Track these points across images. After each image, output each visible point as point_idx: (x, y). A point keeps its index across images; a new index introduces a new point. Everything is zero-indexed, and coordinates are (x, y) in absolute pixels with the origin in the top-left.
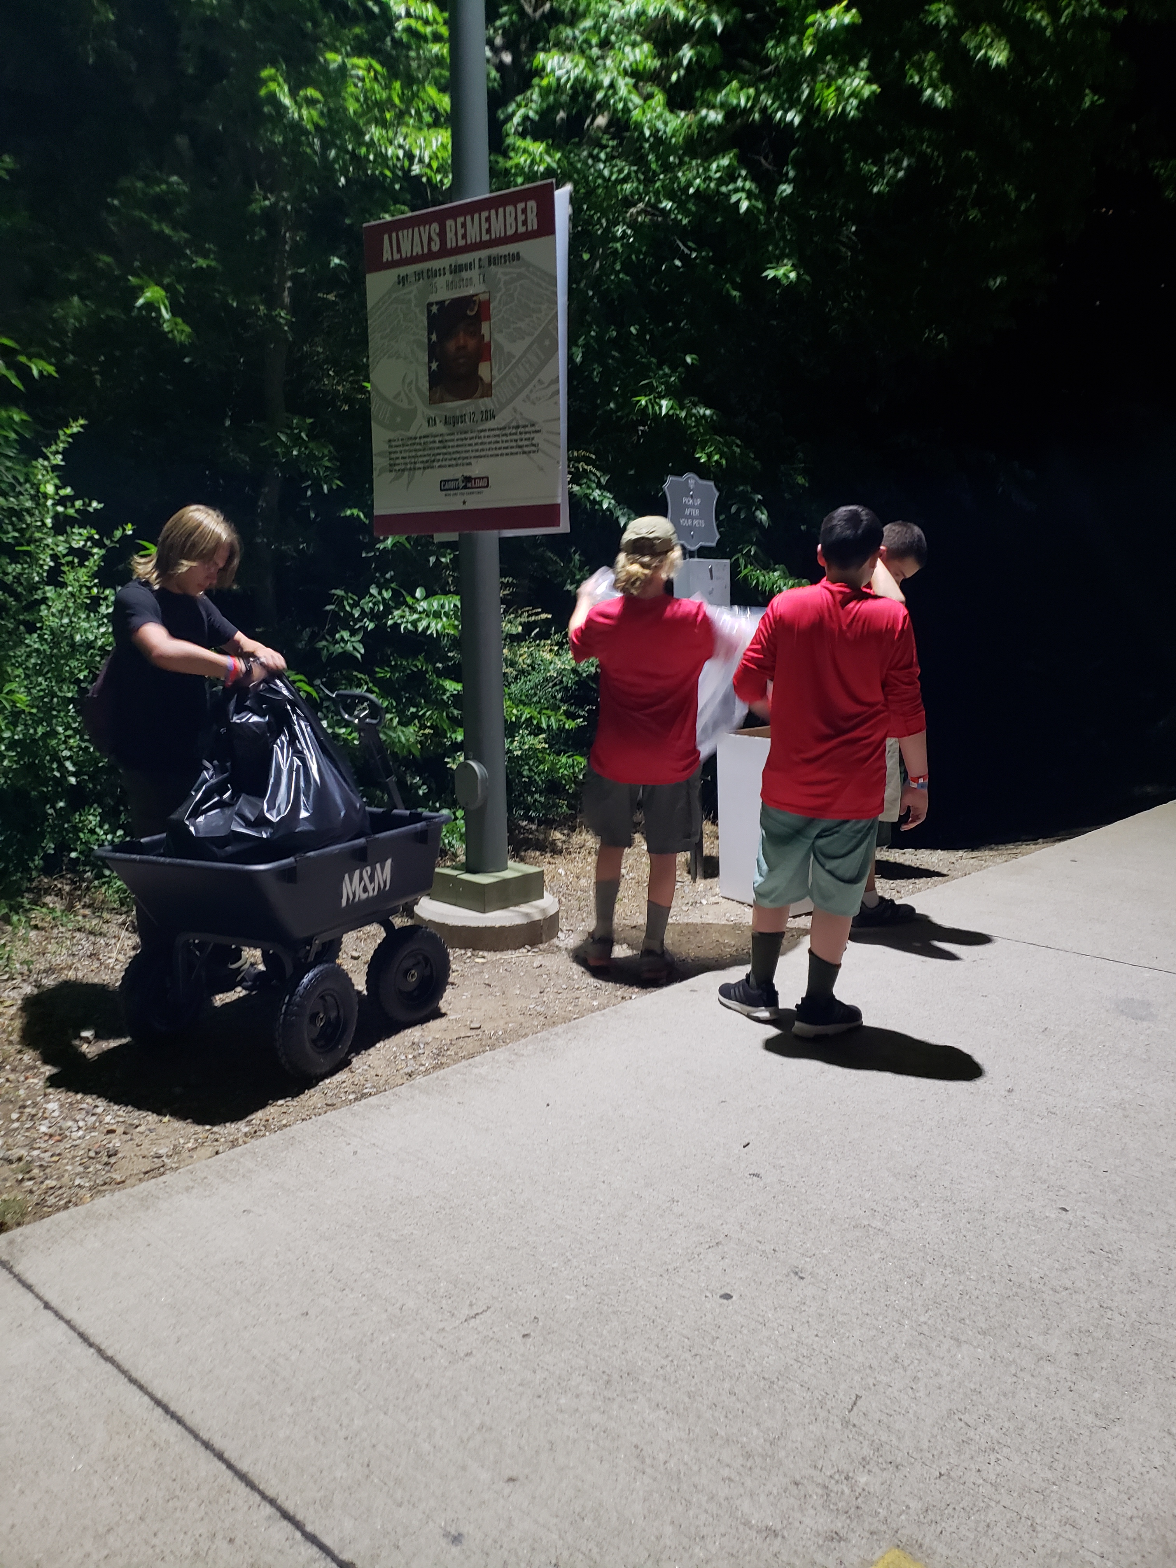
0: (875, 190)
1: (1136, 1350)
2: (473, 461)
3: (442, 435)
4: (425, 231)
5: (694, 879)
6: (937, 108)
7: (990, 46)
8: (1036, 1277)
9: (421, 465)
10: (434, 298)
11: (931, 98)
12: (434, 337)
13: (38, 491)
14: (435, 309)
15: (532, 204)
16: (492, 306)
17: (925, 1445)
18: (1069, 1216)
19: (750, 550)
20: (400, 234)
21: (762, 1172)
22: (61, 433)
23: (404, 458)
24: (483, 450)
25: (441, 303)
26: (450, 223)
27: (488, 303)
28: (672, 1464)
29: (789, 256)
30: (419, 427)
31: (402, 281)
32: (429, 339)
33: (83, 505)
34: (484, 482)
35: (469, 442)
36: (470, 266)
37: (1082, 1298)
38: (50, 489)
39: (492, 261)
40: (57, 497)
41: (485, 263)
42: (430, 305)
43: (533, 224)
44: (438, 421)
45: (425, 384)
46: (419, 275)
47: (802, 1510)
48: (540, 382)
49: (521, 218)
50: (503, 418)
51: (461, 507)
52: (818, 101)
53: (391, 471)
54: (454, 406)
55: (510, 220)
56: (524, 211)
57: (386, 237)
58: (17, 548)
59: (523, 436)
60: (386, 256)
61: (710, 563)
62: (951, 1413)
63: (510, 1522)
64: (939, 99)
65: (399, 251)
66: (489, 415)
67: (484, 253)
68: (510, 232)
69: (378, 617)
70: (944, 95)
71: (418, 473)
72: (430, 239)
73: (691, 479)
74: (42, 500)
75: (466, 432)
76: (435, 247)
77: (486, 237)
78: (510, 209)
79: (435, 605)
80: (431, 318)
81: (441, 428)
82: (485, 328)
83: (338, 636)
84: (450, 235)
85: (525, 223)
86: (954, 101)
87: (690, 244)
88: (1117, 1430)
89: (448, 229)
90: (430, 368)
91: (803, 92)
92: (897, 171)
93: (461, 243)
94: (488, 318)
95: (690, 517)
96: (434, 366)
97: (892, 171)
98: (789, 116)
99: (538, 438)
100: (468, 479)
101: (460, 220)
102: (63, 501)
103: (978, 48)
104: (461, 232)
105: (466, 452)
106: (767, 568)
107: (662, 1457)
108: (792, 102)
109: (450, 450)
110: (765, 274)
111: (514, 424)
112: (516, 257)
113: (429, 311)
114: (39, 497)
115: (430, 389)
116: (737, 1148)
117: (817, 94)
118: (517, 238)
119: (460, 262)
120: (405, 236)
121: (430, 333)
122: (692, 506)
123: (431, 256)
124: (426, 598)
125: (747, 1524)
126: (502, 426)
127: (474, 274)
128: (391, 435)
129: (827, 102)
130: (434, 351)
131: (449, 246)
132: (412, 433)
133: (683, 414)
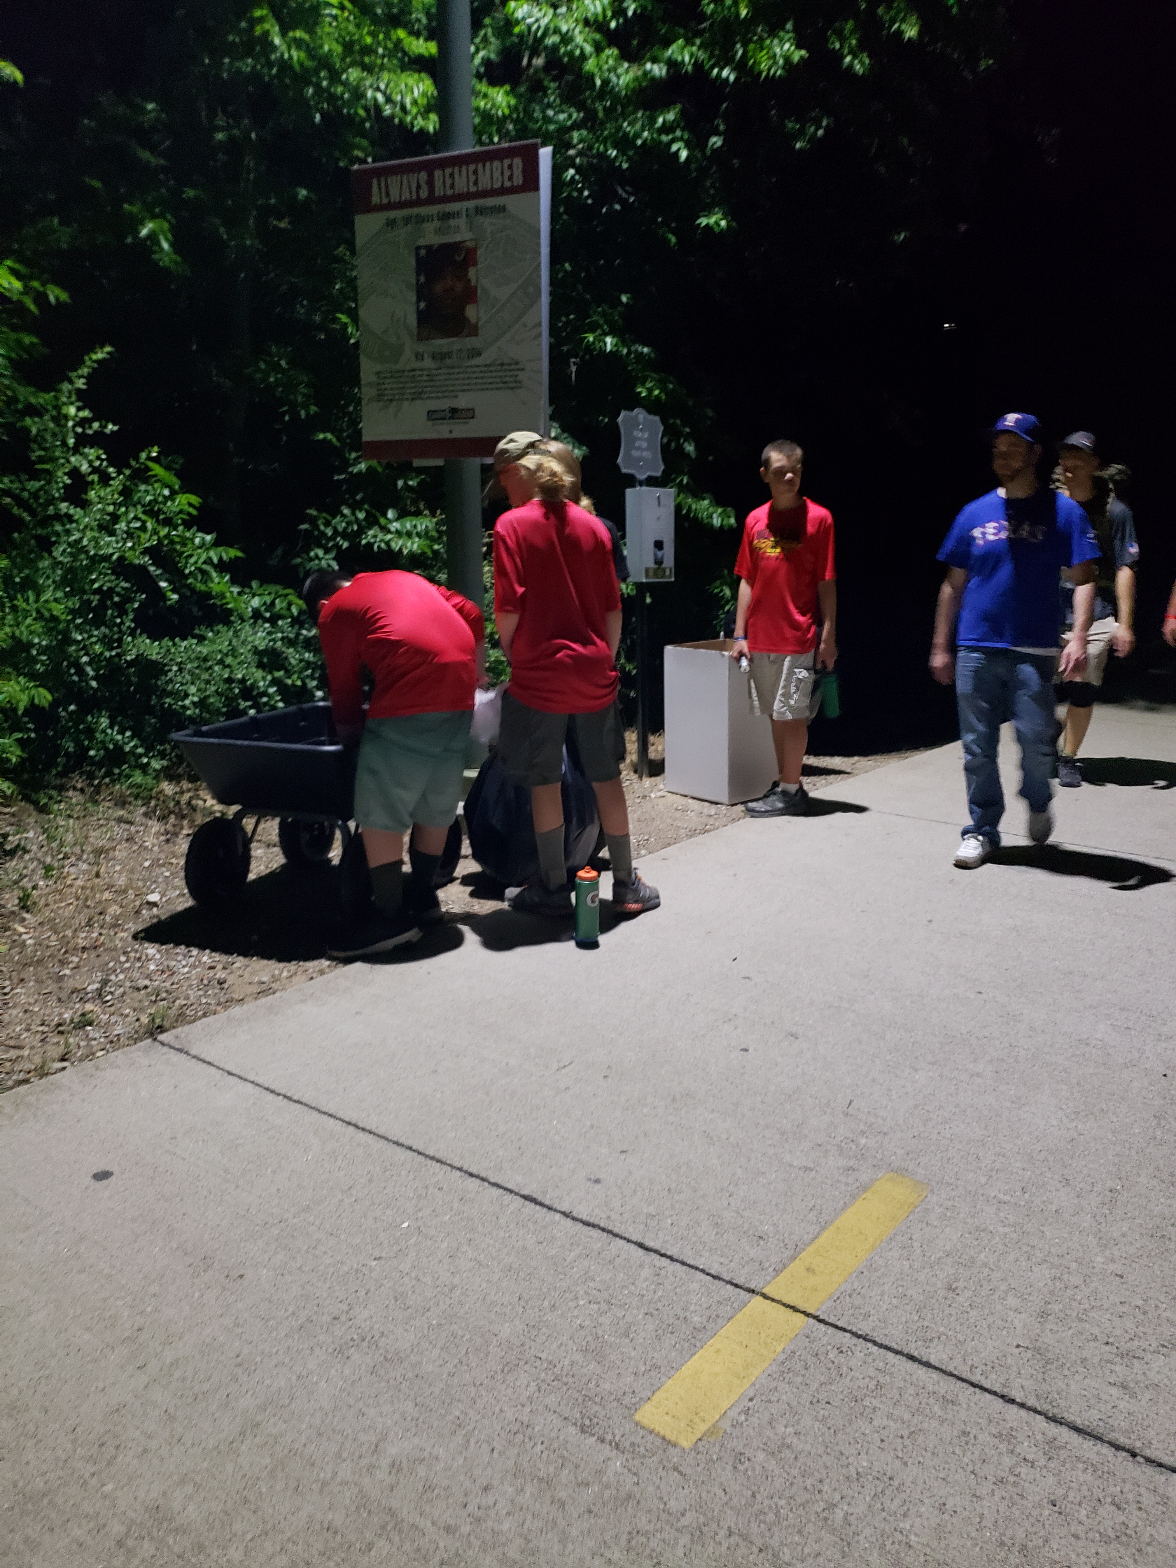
0: (798, 145)
1: (1036, 1068)
2: (460, 394)
3: (430, 369)
4: (413, 178)
5: (641, 777)
6: (855, 75)
7: (903, 20)
8: (964, 1032)
9: (409, 397)
10: (422, 242)
11: (851, 65)
12: (422, 279)
13: (59, 413)
14: (423, 252)
15: (518, 162)
16: (479, 252)
17: (901, 1122)
18: (984, 996)
19: (682, 480)
20: (389, 179)
21: (751, 976)
22: (86, 358)
23: (392, 389)
24: (468, 384)
25: (429, 248)
26: (438, 173)
27: (474, 250)
28: (732, 1139)
29: (719, 204)
30: (407, 360)
31: (391, 224)
32: (418, 281)
33: (101, 426)
34: (470, 413)
35: (455, 376)
36: (457, 214)
37: (997, 1042)
38: (72, 410)
39: (479, 211)
40: (77, 419)
41: (472, 212)
42: (418, 248)
43: (518, 180)
44: (426, 356)
45: (412, 320)
46: (407, 220)
47: (825, 1157)
48: (525, 325)
49: (507, 173)
50: (487, 356)
51: (446, 435)
52: (751, 62)
53: (380, 401)
54: (441, 343)
55: (497, 174)
56: (510, 167)
57: (375, 182)
58: (38, 466)
59: (508, 373)
60: (375, 199)
61: (658, 491)
62: (916, 1107)
63: (630, 1173)
64: (858, 67)
65: (388, 195)
66: (475, 353)
67: (471, 204)
68: (497, 185)
69: (353, 537)
70: (862, 63)
71: (406, 403)
72: (419, 187)
73: (640, 414)
74: (63, 422)
75: (453, 367)
76: (424, 194)
77: (473, 189)
78: (496, 163)
79: (408, 526)
80: (419, 260)
81: (428, 363)
82: (472, 273)
83: (312, 554)
84: (438, 184)
85: (511, 178)
86: (872, 66)
87: (627, 188)
88: (1027, 1108)
89: (436, 178)
90: (418, 308)
91: (736, 52)
92: (817, 130)
93: (449, 192)
94: (475, 264)
95: (639, 448)
96: (422, 305)
97: (812, 129)
98: (725, 73)
99: (522, 376)
100: (454, 411)
101: (448, 171)
102: (83, 422)
103: (893, 22)
104: (448, 182)
105: (454, 385)
106: (698, 497)
107: (724, 1136)
108: (725, 60)
109: (438, 383)
110: (698, 222)
111: (499, 362)
112: (503, 209)
113: (417, 254)
114: (60, 419)
115: (418, 327)
116: (729, 962)
117: (750, 54)
118: (503, 191)
119: (447, 210)
120: (394, 181)
121: (418, 275)
122: (641, 439)
123: (418, 202)
124: (397, 520)
125: (791, 1165)
126: (488, 362)
127: (462, 222)
128: (378, 367)
129: (760, 63)
130: (422, 292)
131: (437, 194)
132: (399, 367)
133: (625, 351)
